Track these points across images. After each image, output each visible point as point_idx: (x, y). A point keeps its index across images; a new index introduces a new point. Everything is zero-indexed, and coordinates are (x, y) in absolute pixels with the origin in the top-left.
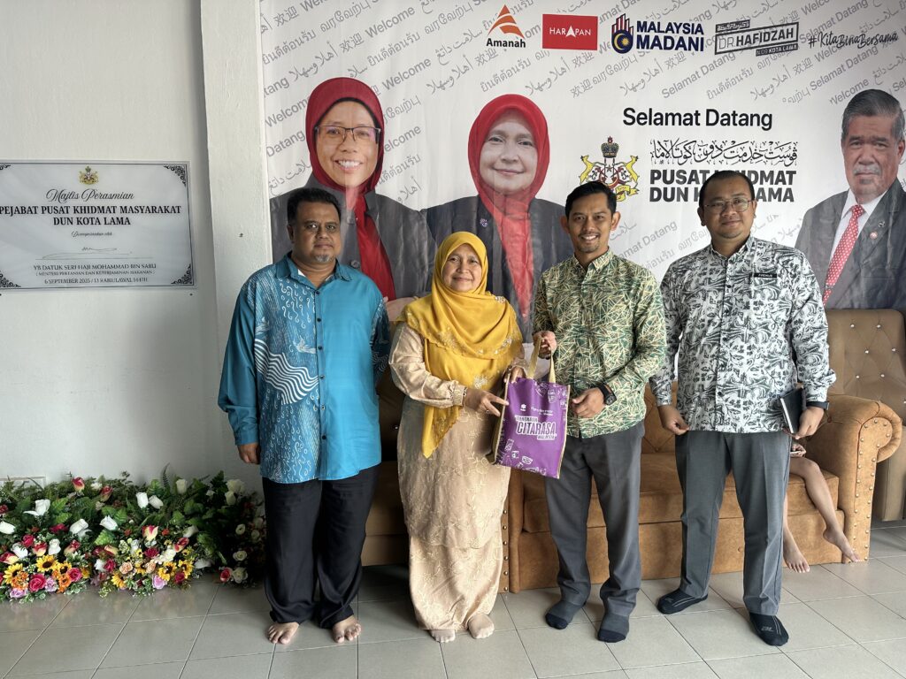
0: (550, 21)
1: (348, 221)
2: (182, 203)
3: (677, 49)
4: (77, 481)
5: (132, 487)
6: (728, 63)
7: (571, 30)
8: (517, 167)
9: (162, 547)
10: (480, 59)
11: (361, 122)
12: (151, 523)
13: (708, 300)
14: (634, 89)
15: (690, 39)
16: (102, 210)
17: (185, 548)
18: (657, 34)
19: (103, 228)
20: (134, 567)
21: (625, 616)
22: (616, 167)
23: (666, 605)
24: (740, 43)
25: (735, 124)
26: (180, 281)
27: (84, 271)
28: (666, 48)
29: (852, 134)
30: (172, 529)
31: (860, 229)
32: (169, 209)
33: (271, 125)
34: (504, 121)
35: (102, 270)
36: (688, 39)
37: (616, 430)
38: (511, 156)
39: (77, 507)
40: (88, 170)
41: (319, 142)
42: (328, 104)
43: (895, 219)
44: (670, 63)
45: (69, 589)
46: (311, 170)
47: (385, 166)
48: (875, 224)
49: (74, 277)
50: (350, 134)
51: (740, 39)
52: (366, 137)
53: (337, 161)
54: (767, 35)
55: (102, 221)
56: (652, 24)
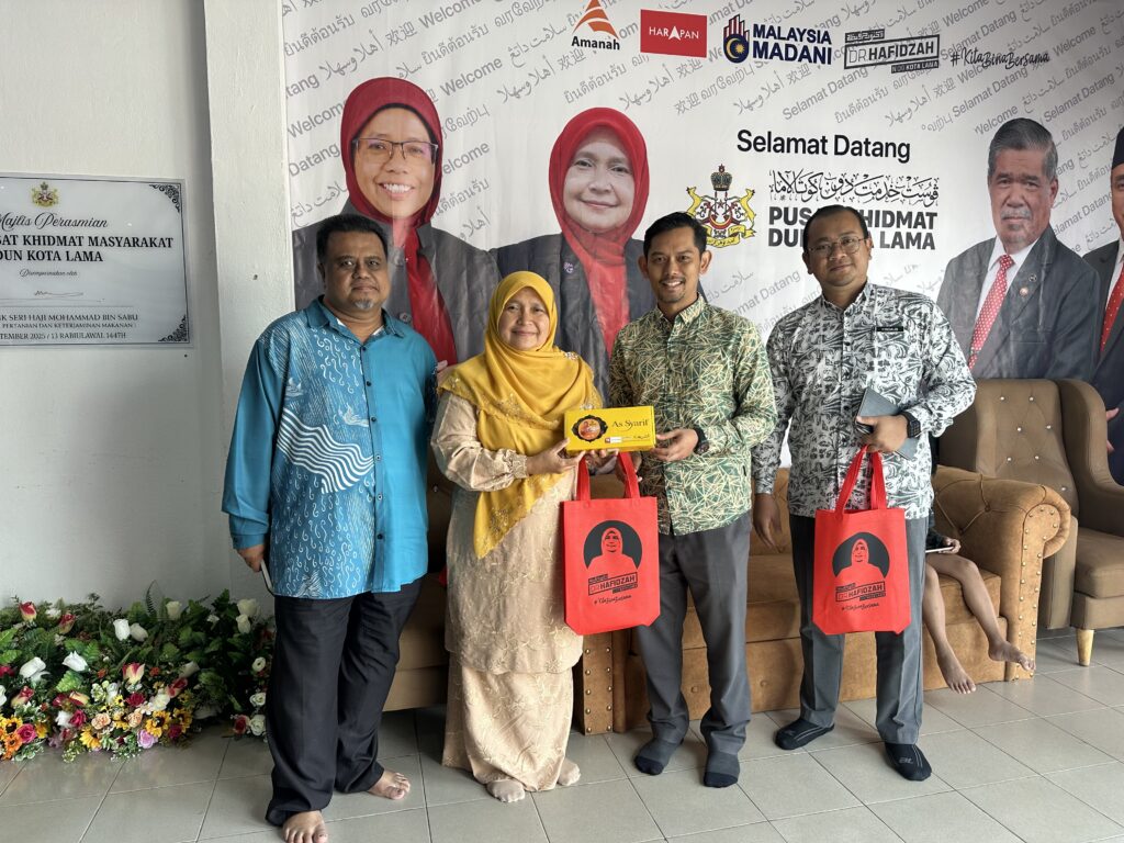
0: (649, 18)
1: (396, 262)
2: (175, 233)
3: (800, 60)
4: (26, 607)
5: (103, 613)
6: (860, 80)
7: (675, 30)
8: (610, 199)
9: (150, 692)
10: (564, 62)
11: (413, 135)
12: (135, 660)
13: (823, 361)
14: (750, 106)
15: (816, 49)
16: (63, 241)
17: (182, 692)
18: (777, 41)
19: (63, 266)
20: (112, 720)
21: (733, 753)
22: (729, 203)
23: (786, 738)
24: (873, 57)
25: (868, 155)
26: (170, 338)
27: (38, 322)
28: (787, 59)
29: (999, 170)
30: (163, 667)
31: (1009, 284)
32: (157, 242)
33: (295, 136)
34: (594, 141)
35: (62, 321)
36: (812, 48)
37: (716, 526)
38: (601, 185)
39: (28, 643)
40: (44, 187)
41: (358, 158)
42: (371, 111)
43: (1048, 273)
44: (792, 78)
45: (19, 753)
46: (347, 194)
47: (444, 193)
48: (1025, 278)
49: (23, 331)
50: (398, 149)
51: (873, 51)
52: (419, 155)
53: (381, 185)
54: (904, 49)
55: (63, 256)
56: (771, 28)
